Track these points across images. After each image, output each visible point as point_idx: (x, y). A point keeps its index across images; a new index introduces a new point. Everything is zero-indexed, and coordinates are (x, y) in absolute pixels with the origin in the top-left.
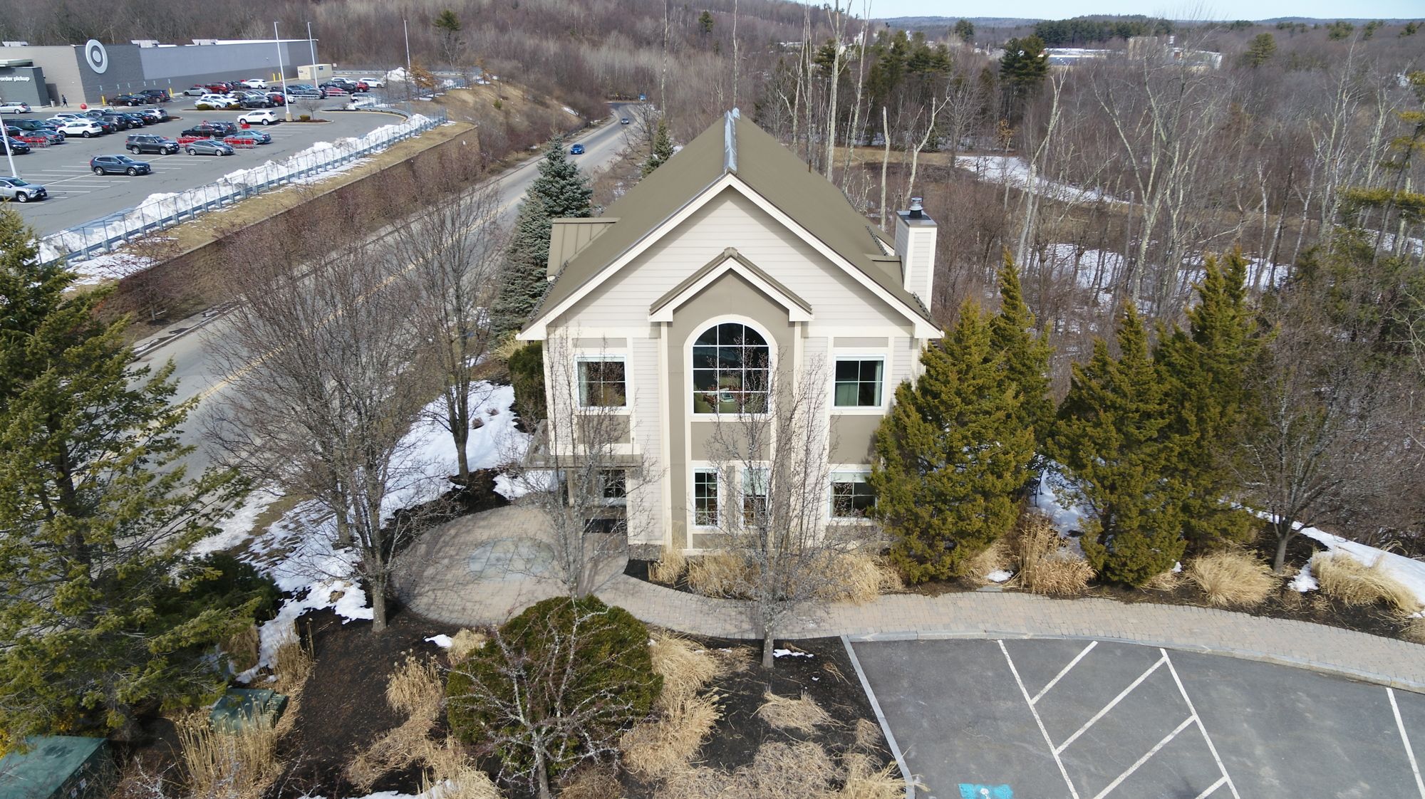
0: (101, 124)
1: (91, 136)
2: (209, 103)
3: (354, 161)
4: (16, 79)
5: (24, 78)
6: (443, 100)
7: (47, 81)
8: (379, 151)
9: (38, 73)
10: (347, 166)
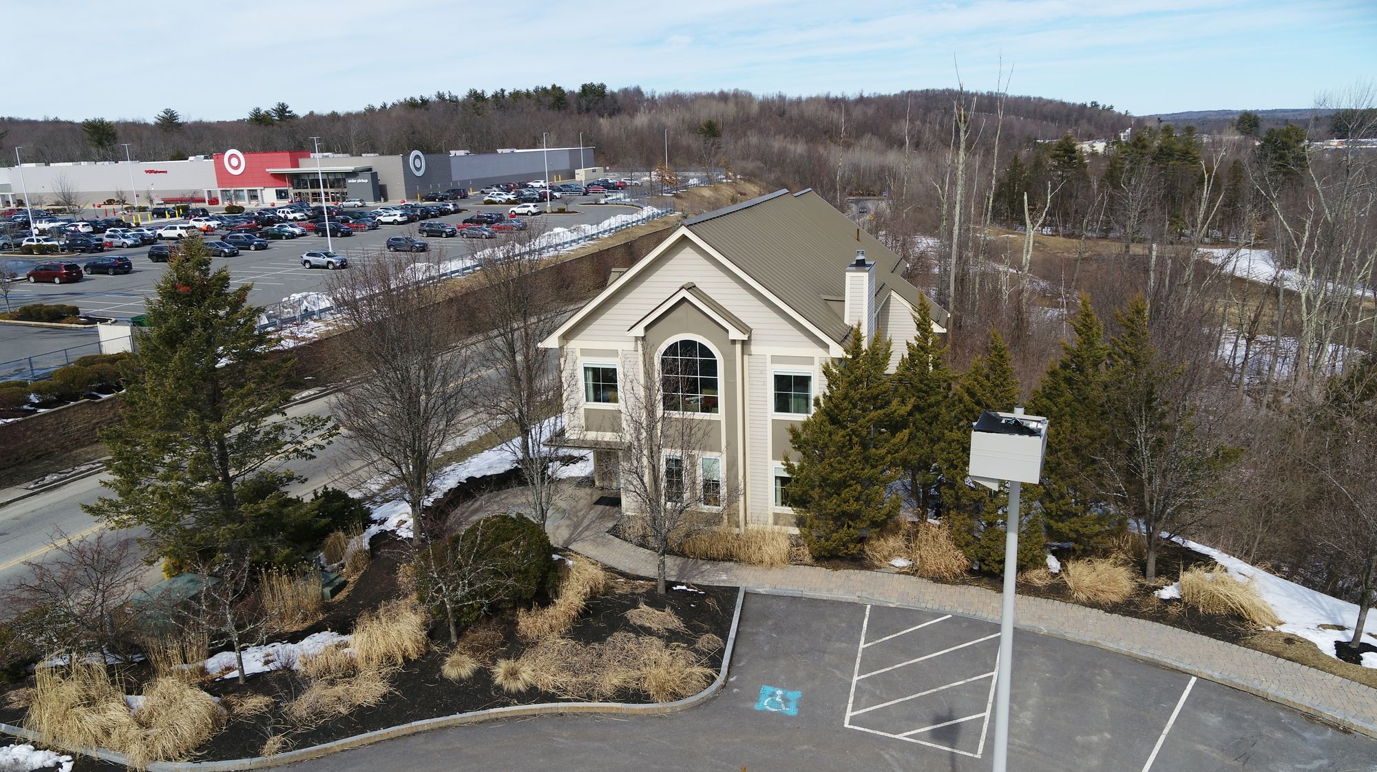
0: (407, 215)
1: (399, 223)
2: (492, 199)
3: (582, 243)
4: (359, 181)
5: (364, 180)
6: (683, 195)
7: (380, 183)
8: (606, 236)
9: (374, 177)
10: (575, 246)
